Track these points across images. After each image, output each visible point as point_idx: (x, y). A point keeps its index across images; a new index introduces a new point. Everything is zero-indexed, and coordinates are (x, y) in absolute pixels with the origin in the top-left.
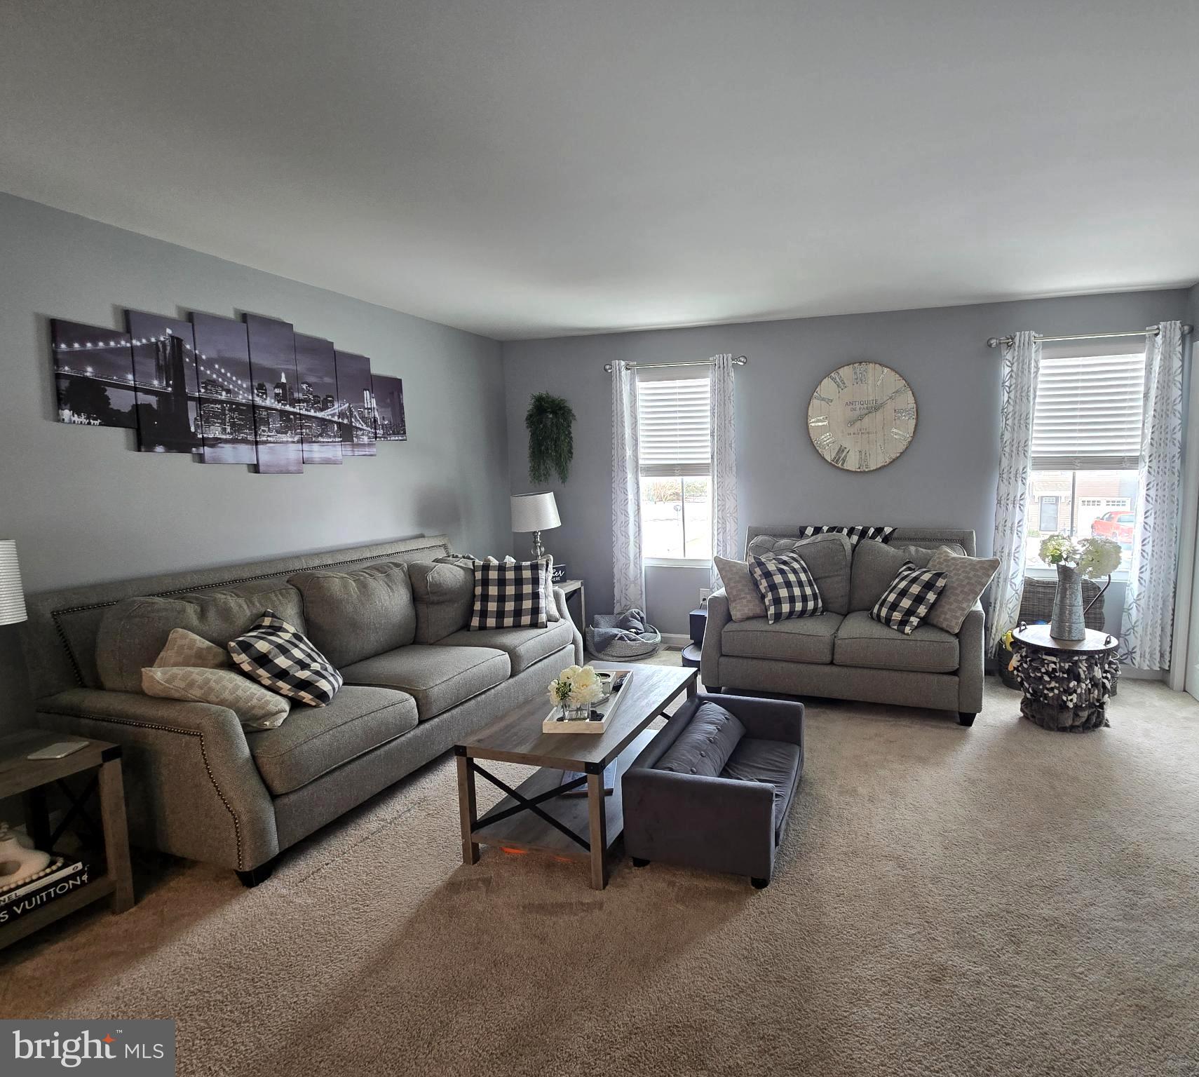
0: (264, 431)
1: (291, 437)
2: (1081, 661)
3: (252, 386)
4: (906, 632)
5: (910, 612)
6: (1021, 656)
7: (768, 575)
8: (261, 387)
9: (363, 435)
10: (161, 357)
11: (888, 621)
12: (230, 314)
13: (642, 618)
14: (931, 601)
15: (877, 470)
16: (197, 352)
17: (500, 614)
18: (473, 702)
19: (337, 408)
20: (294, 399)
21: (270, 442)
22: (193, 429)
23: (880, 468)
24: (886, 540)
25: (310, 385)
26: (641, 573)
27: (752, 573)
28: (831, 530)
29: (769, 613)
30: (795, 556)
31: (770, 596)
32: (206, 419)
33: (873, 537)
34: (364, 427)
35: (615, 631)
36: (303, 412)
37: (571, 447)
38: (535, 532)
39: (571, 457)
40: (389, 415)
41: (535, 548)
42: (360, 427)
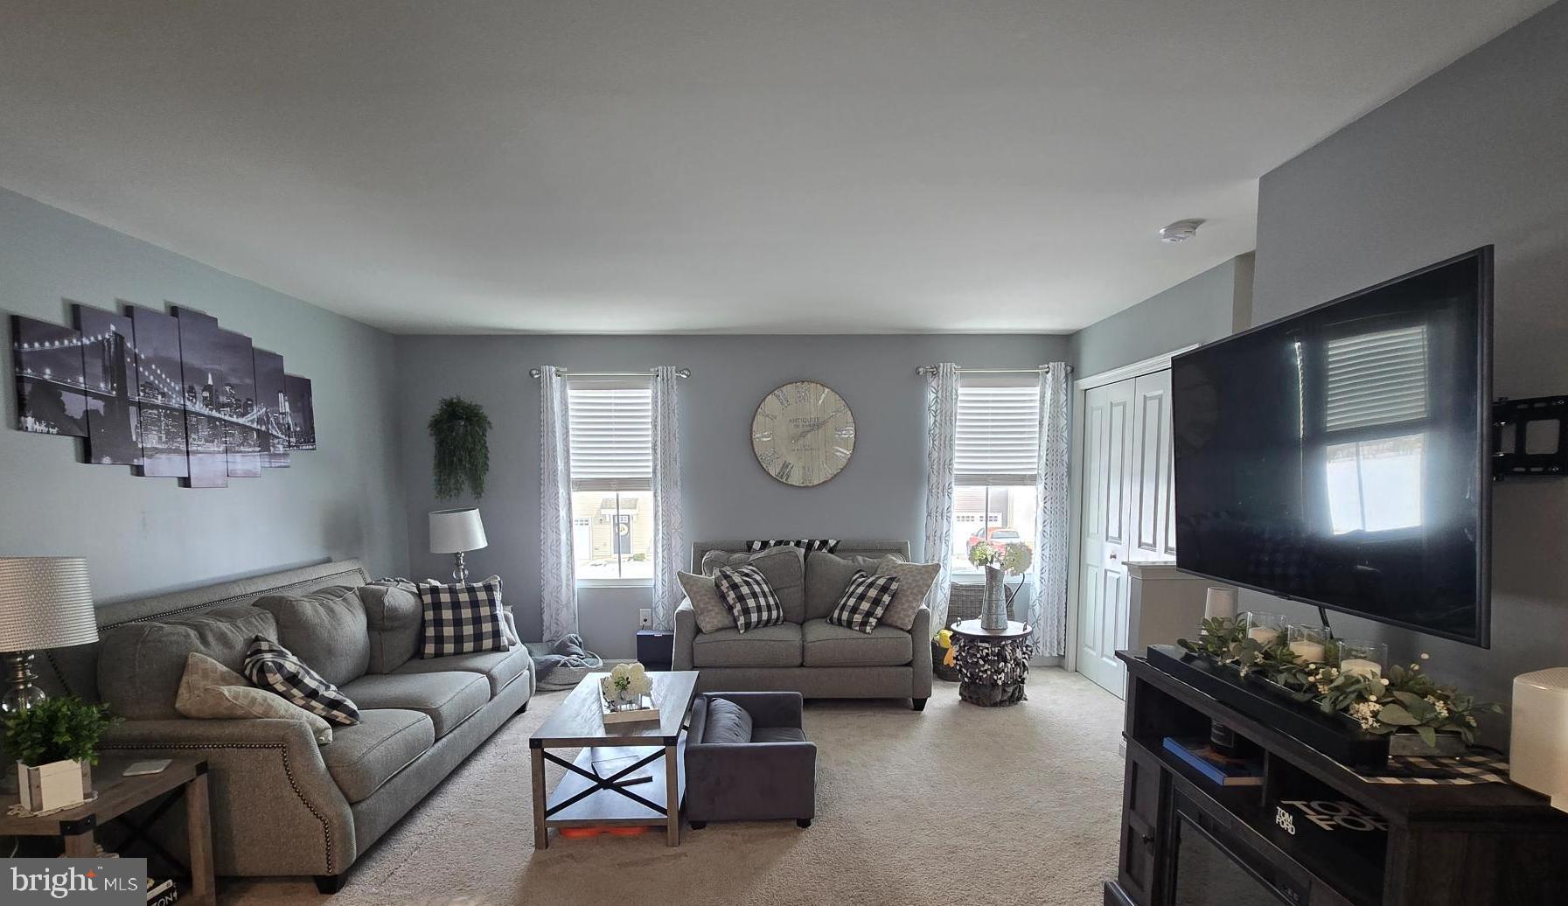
0: (194, 439)
1: (217, 447)
2: (1007, 645)
3: (183, 388)
4: (867, 631)
5: (869, 614)
6: (960, 646)
7: (735, 587)
8: (191, 390)
9: (279, 444)
10: (107, 355)
11: (850, 624)
12: (162, 308)
13: (580, 643)
14: (887, 603)
15: (819, 484)
16: (137, 351)
17: (459, 639)
18: (466, 723)
19: (257, 412)
20: (219, 403)
21: (200, 453)
22: (134, 438)
23: (822, 483)
24: (831, 551)
25: (232, 387)
26: (574, 595)
27: (718, 586)
28: (779, 543)
29: (739, 623)
30: (754, 569)
31: (738, 607)
32: (145, 426)
33: (820, 549)
34: (280, 435)
35: (556, 657)
36: (227, 418)
37: (487, 458)
38: (458, 553)
39: (487, 470)
40: (300, 420)
41: (458, 571)
42: (276, 434)
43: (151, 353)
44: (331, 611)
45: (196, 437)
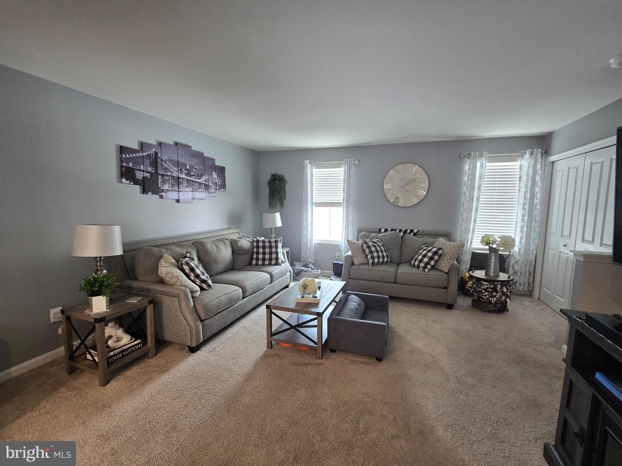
1: (190, 189)
2: (498, 284)
3: (178, 170)
4: (426, 271)
5: (427, 263)
6: (473, 282)
7: (369, 247)
8: (181, 170)
9: (212, 188)
10: (151, 159)
11: (418, 267)
12: (172, 143)
13: (313, 264)
14: (436, 259)
15: (411, 206)
16: (162, 157)
17: (264, 260)
18: (258, 292)
19: (205, 178)
20: (191, 175)
21: (184, 191)
22: (160, 186)
23: (413, 206)
24: (415, 235)
25: (196, 169)
26: (312, 245)
27: (362, 246)
28: (392, 230)
29: (369, 262)
30: (379, 240)
31: (370, 256)
33: (410, 233)
34: (213, 186)
35: (303, 268)
36: (194, 180)
37: (285, 194)
38: (272, 228)
39: (285, 198)
40: (221, 181)
41: (272, 234)
42: (211, 185)
43: (167, 158)
44: (218, 247)
45: (182, 186)
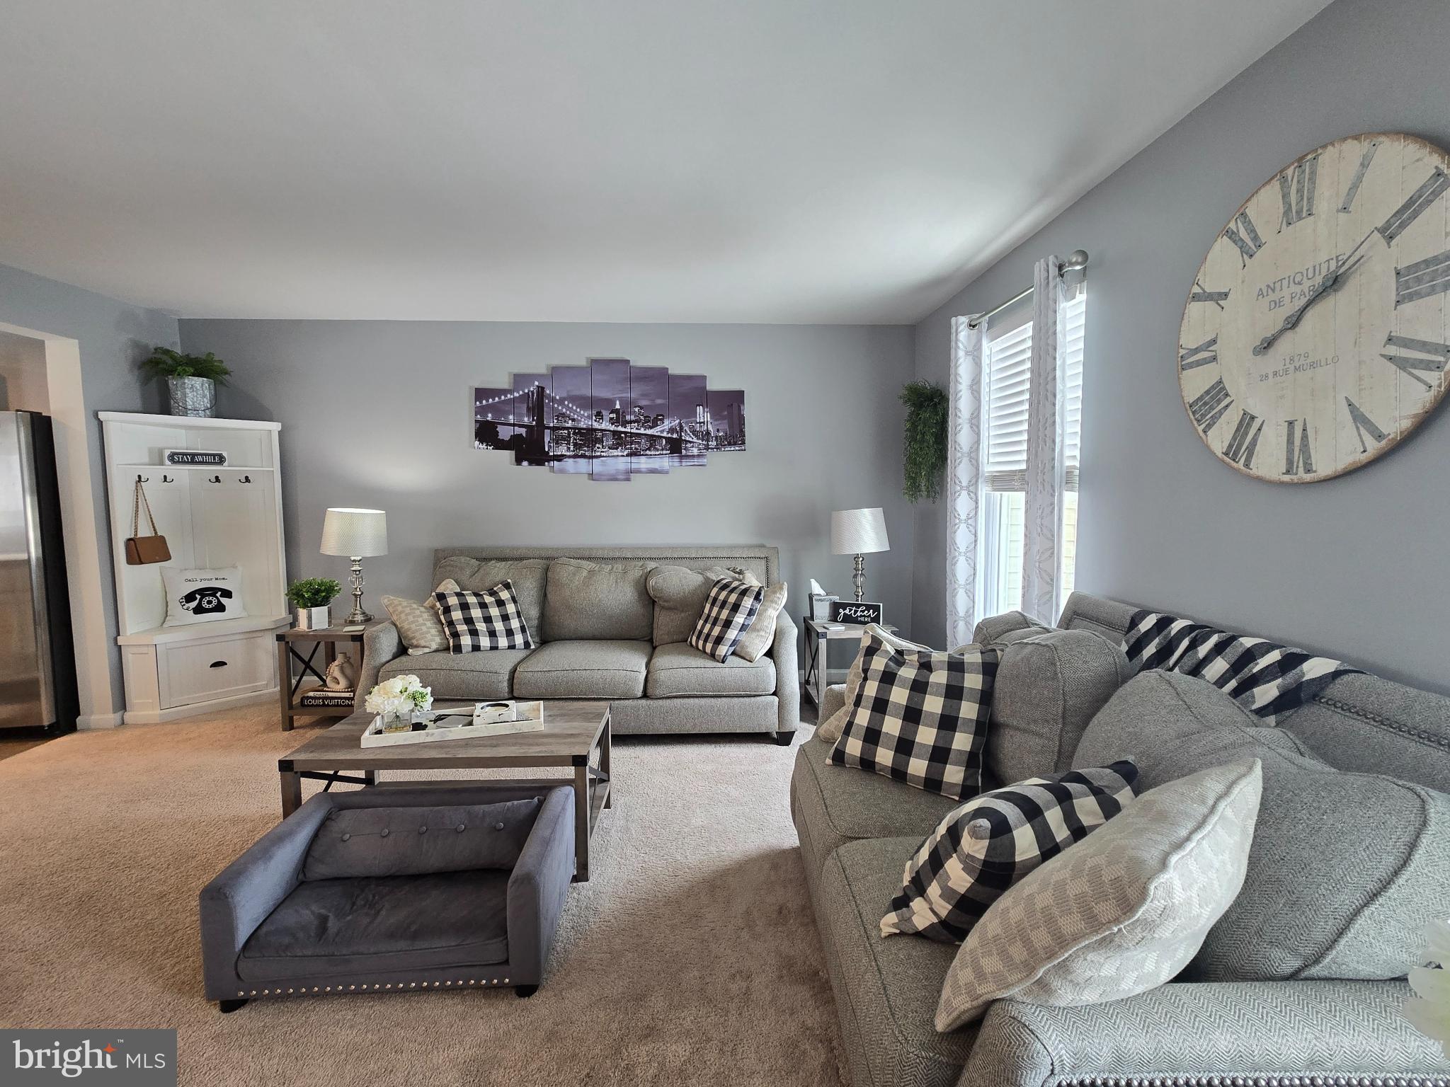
0: (598, 448)
1: (621, 451)
3: (591, 414)
8: (598, 414)
9: (693, 447)
10: (530, 402)
16: (553, 394)
19: (667, 424)
20: (627, 421)
21: (604, 457)
22: (547, 450)
25: (641, 408)
32: (557, 441)
34: (695, 440)
36: (634, 431)
40: (724, 426)
42: (691, 439)
45: (601, 446)
